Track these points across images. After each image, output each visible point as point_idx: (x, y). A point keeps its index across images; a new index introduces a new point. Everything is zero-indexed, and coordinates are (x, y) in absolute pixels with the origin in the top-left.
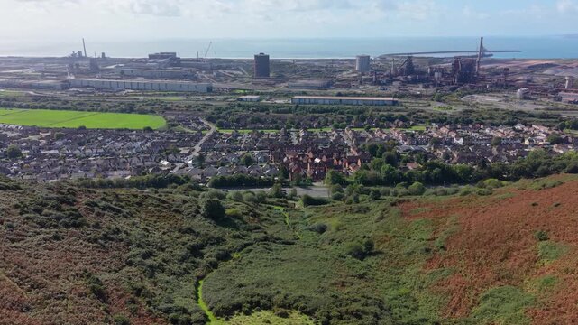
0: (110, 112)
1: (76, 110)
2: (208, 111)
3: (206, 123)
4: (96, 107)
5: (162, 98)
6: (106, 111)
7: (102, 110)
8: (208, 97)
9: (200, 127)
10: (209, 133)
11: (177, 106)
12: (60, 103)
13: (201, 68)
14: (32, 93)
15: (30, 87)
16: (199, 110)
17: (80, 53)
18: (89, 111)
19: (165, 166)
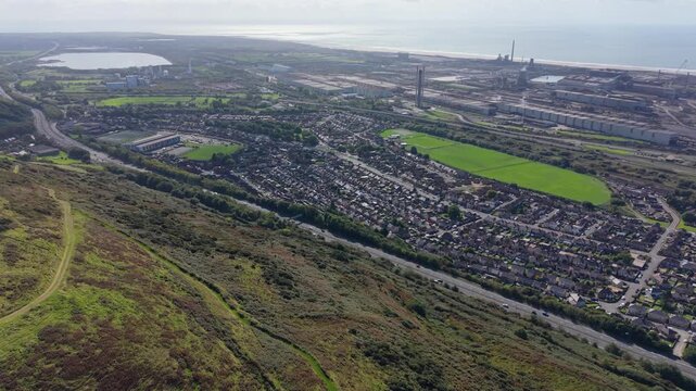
0: (542, 162)
1: (504, 151)
2: (671, 185)
3: (666, 207)
4: (525, 151)
5: (604, 148)
6: (537, 160)
7: (532, 158)
8: (671, 157)
9: (657, 216)
10: (671, 229)
11: (625, 168)
12: (487, 137)
13: (661, 96)
14: (461, 117)
15: (459, 108)
16: (657, 181)
17: (507, 57)
18: (519, 156)
19: (615, 285)
